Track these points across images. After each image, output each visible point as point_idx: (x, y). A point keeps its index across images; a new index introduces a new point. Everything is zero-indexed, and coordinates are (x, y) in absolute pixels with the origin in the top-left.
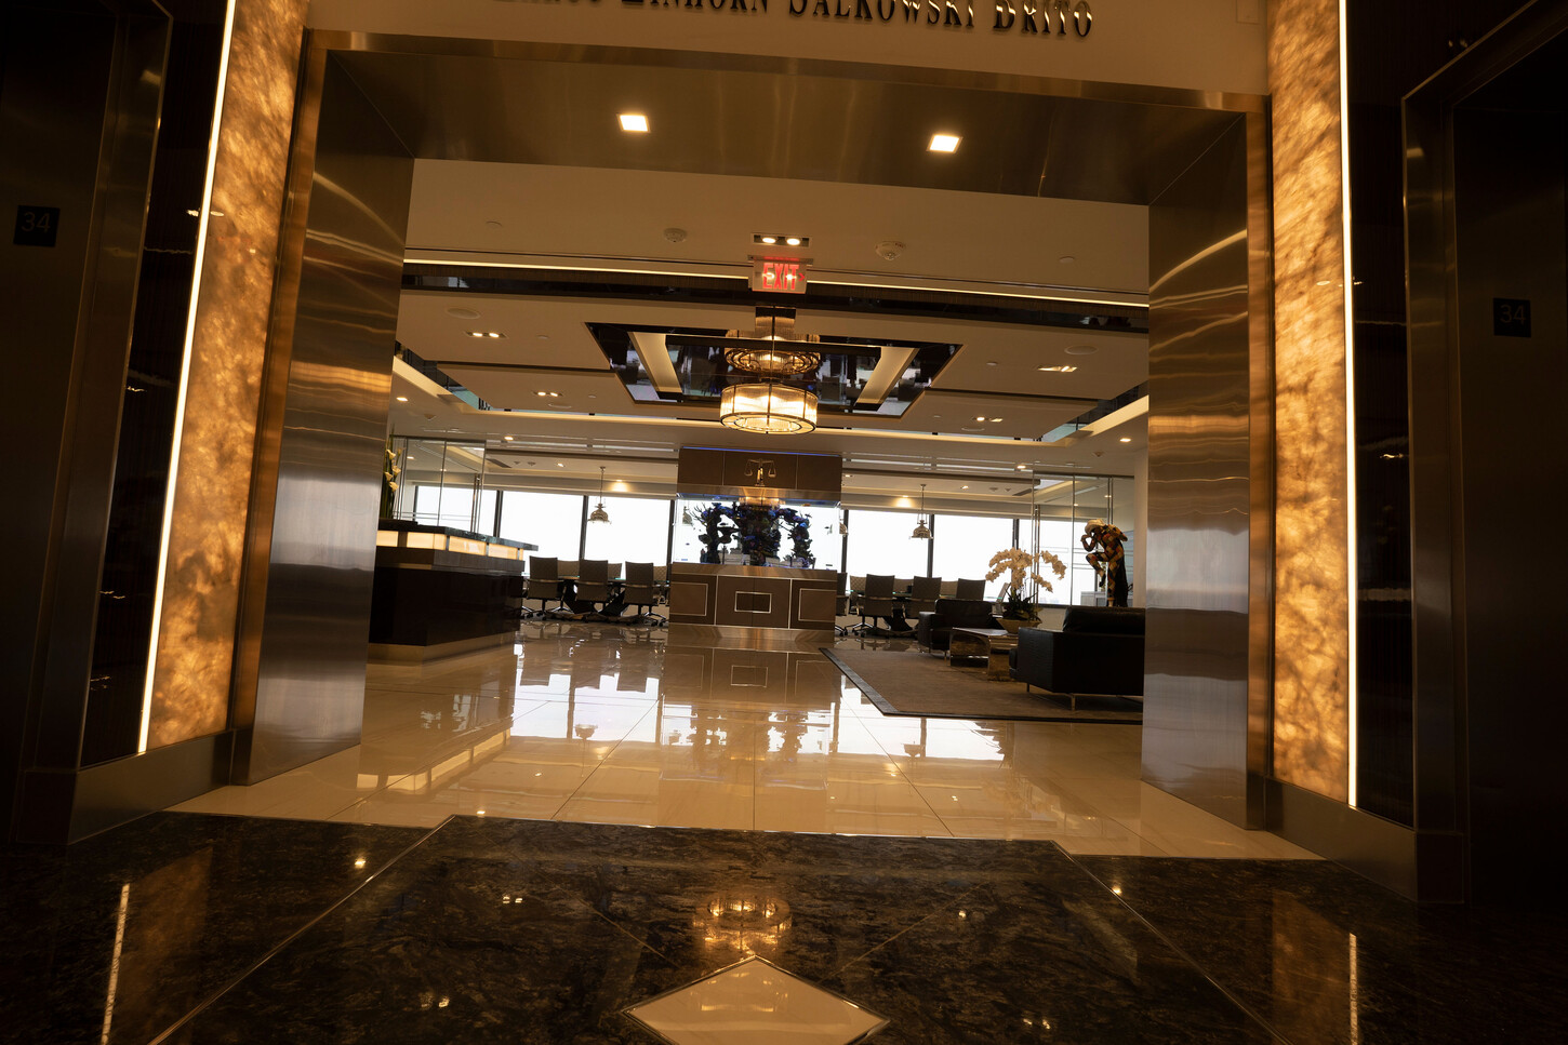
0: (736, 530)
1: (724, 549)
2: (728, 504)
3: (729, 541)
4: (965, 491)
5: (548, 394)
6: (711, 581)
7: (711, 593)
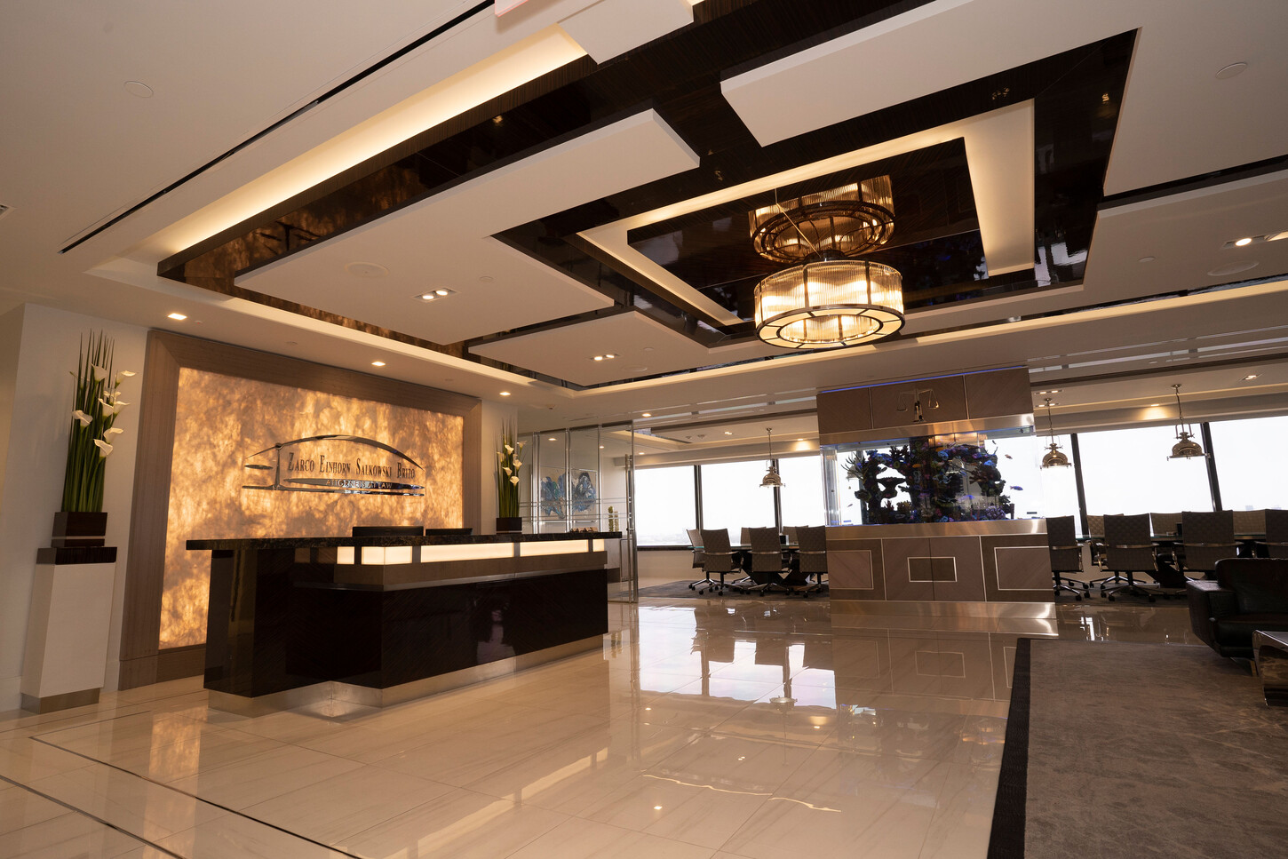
0: (901, 481)
1: (889, 503)
2: (887, 451)
3: (894, 494)
4: (1252, 382)
5: (604, 356)
6: (874, 546)
7: (877, 561)
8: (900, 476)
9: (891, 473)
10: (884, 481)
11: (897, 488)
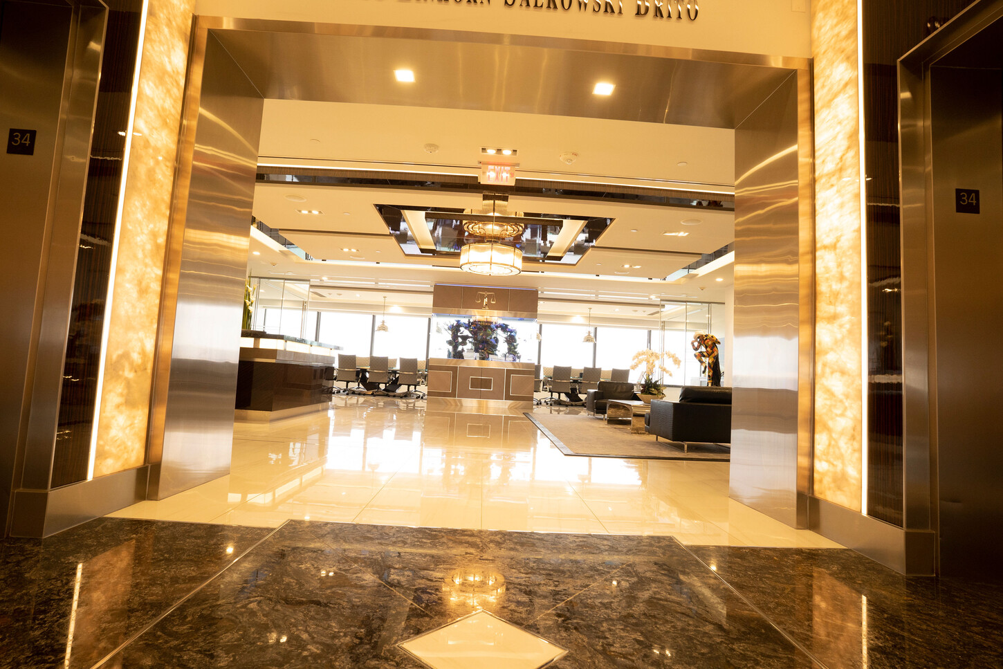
0: (470, 338)
1: (463, 349)
2: (465, 321)
3: (466, 344)
5: (350, 249)
6: (454, 369)
7: (454, 377)
8: (470, 335)
9: (466, 332)
10: (462, 337)
11: (467, 341)
